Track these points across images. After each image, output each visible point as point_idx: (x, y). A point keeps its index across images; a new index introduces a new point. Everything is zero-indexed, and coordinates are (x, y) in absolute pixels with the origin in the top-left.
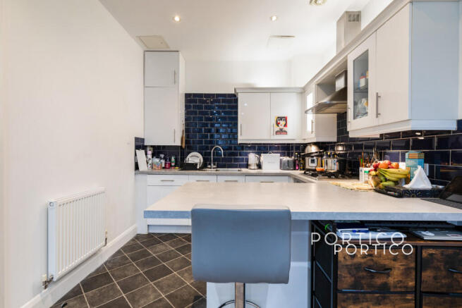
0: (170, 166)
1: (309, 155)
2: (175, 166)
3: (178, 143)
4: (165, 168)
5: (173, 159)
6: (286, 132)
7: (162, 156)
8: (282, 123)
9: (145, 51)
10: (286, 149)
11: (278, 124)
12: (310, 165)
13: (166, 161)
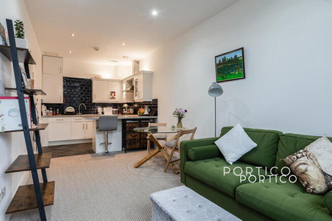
0: (56, 114)
1: (124, 108)
2: (59, 114)
3: (62, 102)
4: (53, 115)
5: (58, 110)
6: (115, 98)
7: (51, 108)
8: (113, 94)
9: (43, 55)
10: (115, 105)
11: (111, 95)
12: (125, 112)
13: (53, 111)
